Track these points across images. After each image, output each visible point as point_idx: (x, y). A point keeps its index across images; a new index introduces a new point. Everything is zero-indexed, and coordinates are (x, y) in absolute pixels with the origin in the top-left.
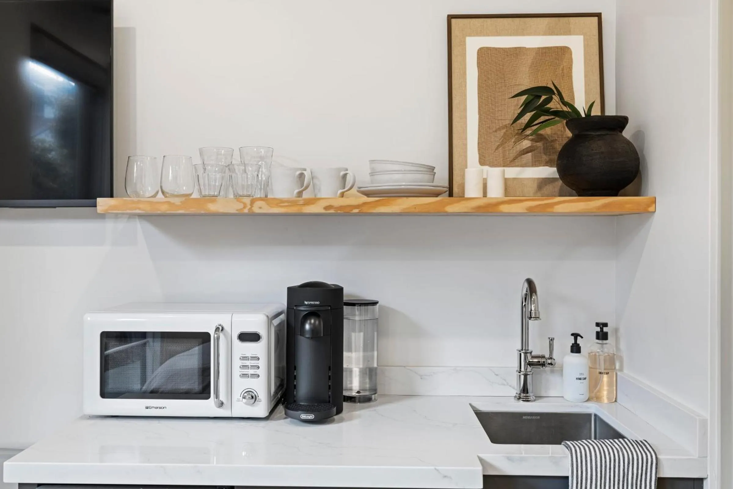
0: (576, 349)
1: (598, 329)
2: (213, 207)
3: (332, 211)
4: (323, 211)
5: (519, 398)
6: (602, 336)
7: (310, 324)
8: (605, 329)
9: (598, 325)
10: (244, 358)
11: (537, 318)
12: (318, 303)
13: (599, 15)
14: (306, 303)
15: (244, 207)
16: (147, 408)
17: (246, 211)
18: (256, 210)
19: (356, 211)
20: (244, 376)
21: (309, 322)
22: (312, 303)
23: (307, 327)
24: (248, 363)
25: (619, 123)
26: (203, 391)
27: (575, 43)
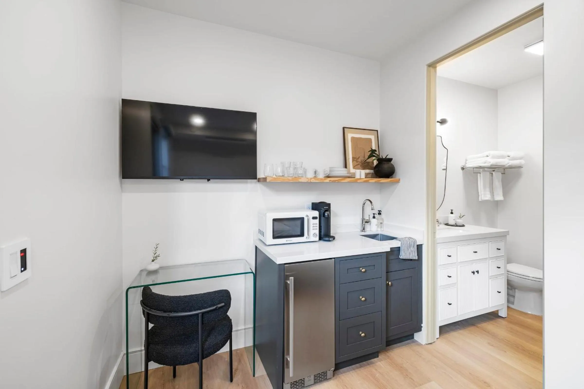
0: (374, 217)
1: (379, 212)
2: (300, 180)
3: (331, 182)
4: (329, 182)
5: (362, 231)
6: (380, 214)
7: (327, 213)
10: (314, 224)
11: (374, 210)
12: (328, 207)
13: (377, 131)
14: (325, 208)
15: (309, 180)
16: (287, 241)
17: (309, 181)
18: (312, 181)
19: (337, 182)
20: (314, 229)
21: (326, 213)
22: (326, 208)
23: (326, 214)
24: (315, 225)
25: (390, 160)
26: (302, 235)
27: (373, 137)
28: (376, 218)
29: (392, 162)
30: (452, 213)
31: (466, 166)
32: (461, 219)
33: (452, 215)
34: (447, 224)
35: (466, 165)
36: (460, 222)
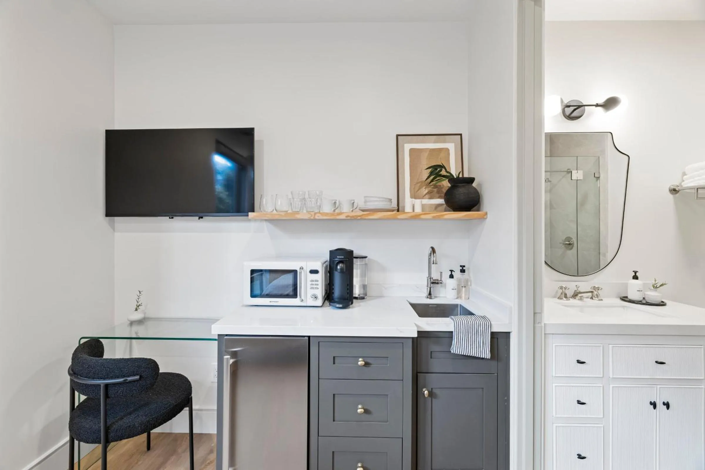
0: (451, 276)
1: (461, 268)
2: (299, 216)
3: (349, 218)
4: (345, 218)
5: (428, 298)
6: (463, 271)
7: (340, 266)
8: (464, 268)
9: (461, 266)
10: (312, 281)
11: (436, 263)
12: (343, 257)
13: (461, 135)
14: (338, 257)
15: (311, 217)
16: (270, 302)
17: (312, 218)
18: (316, 217)
19: (359, 218)
20: (312, 288)
21: (339, 265)
22: (341, 257)
23: (339, 267)
24: (314, 283)
25: (471, 180)
26: (295, 295)
27: (451, 146)
28: (454, 277)
29: (474, 185)
30: (635, 277)
31: (682, 186)
32: (656, 290)
33: (635, 281)
34: (624, 299)
35: (683, 184)
36: (653, 295)
